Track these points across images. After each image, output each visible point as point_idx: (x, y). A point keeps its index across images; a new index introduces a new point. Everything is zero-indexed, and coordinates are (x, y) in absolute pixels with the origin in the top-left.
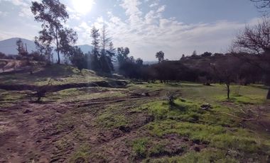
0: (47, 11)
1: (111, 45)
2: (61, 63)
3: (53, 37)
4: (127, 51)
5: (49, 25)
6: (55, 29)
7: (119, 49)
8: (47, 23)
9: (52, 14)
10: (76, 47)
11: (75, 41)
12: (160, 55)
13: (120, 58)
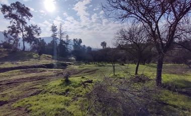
0: (14, 12)
1: (67, 37)
2: (26, 50)
3: (20, 31)
4: (80, 41)
5: (16, 22)
6: (21, 25)
7: (74, 40)
8: (14, 20)
9: (19, 14)
10: (40, 38)
11: (39, 34)
12: (104, 44)
13: (75, 46)
